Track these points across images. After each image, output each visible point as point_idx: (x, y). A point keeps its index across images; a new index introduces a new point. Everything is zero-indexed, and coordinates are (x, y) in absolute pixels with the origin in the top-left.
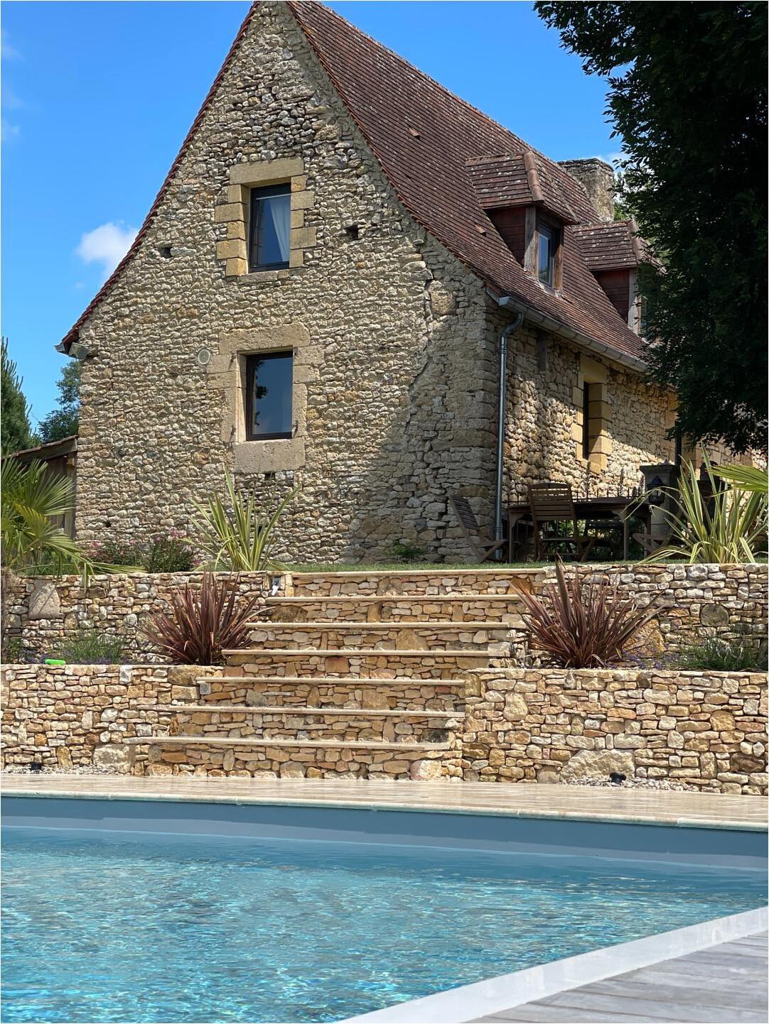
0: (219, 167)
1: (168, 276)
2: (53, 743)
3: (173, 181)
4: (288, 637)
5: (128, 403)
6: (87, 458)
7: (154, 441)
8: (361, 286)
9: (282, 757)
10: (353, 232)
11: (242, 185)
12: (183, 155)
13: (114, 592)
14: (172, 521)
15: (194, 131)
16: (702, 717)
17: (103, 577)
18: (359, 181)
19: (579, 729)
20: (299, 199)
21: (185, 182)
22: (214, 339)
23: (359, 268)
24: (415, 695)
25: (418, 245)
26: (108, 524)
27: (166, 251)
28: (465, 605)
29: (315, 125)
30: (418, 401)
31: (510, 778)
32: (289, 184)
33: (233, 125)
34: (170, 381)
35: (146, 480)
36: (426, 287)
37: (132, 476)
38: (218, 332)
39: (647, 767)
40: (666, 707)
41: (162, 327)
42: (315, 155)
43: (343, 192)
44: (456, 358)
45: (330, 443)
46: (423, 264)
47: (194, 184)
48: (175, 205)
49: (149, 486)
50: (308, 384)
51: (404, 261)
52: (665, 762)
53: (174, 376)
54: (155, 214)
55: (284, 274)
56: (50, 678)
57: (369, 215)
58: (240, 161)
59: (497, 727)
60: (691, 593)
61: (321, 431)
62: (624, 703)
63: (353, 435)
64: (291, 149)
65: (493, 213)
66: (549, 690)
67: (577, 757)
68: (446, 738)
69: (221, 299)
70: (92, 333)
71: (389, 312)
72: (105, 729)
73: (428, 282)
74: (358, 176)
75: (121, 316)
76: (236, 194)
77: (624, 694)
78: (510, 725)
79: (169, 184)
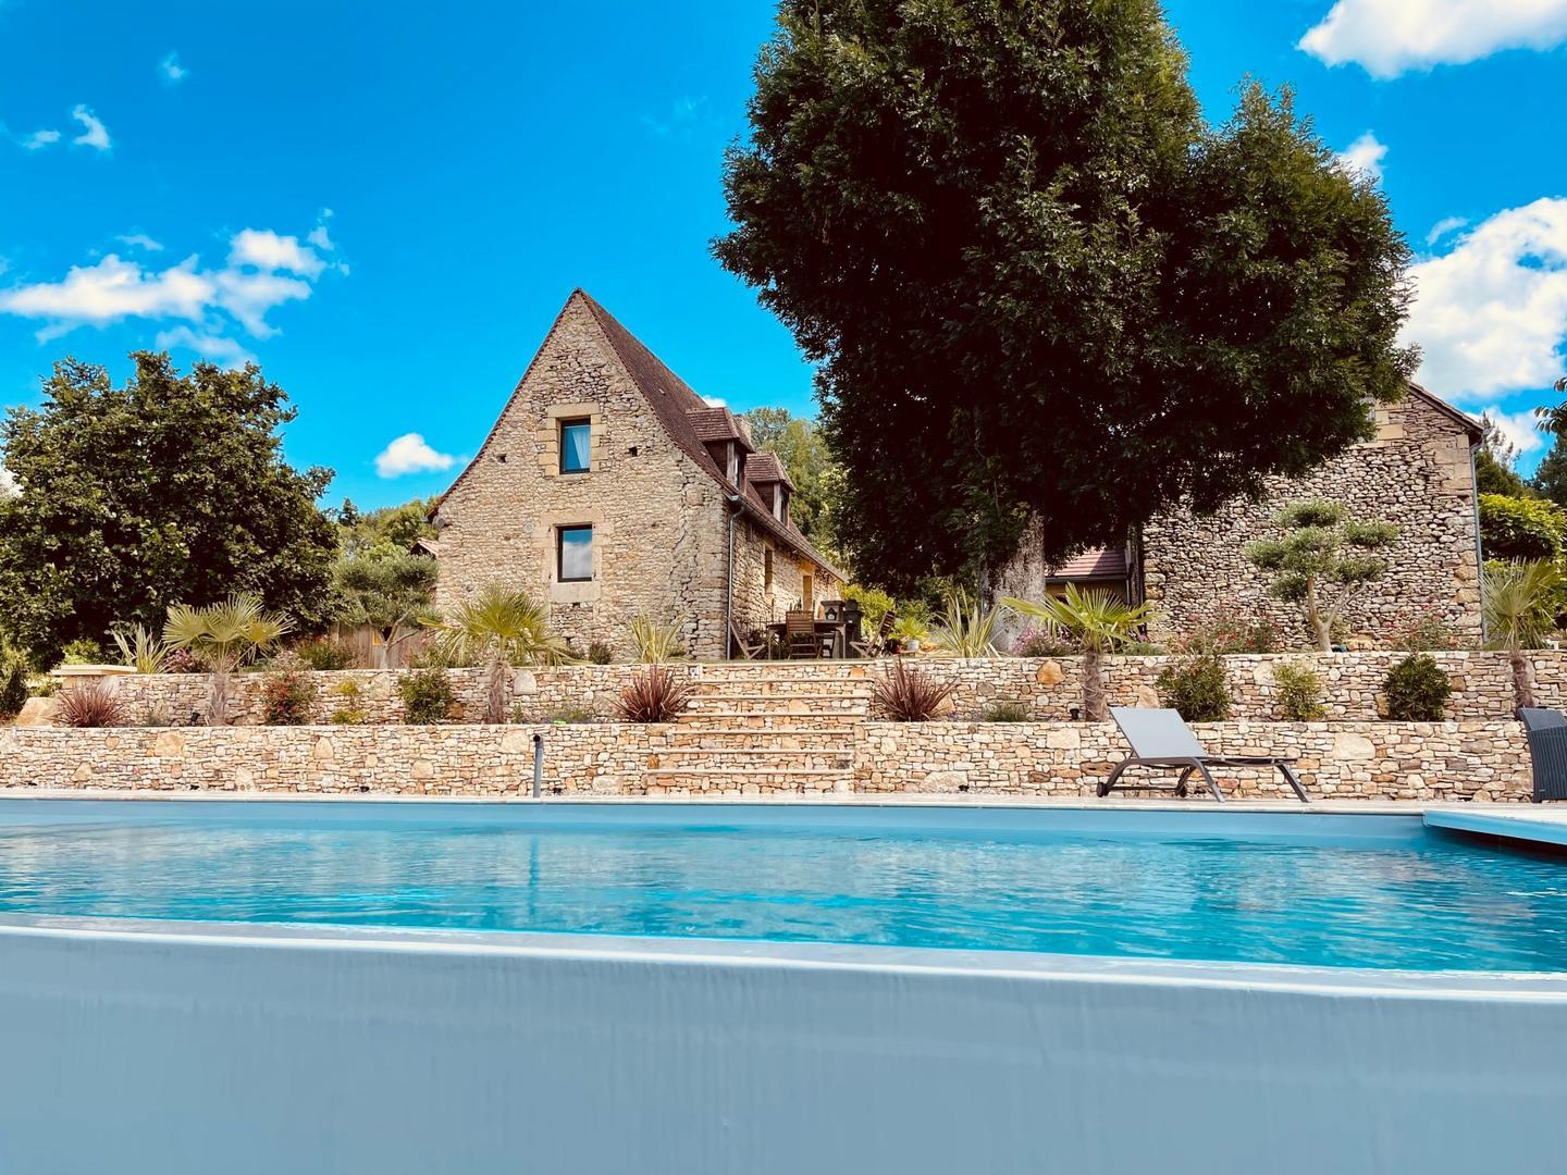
0: (540, 406)
1: (503, 475)
2: (562, 775)
3: (509, 413)
5: (474, 556)
8: (639, 485)
9: (743, 780)
10: (634, 451)
11: (557, 419)
12: (515, 397)
13: (577, 677)
15: (523, 383)
16: (1011, 750)
17: (566, 667)
18: (638, 420)
19: (931, 759)
20: (596, 429)
21: (513, 415)
22: (537, 516)
23: (637, 474)
24: (819, 739)
25: (678, 461)
27: (502, 458)
28: (828, 684)
29: (606, 383)
30: (678, 559)
31: (886, 790)
32: (589, 420)
33: (551, 380)
34: (505, 542)
36: (683, 488)
38: (539, 512)
39: (976, 781)
40: (987, 745)
41: (499, 508)
42: (608, 402)
43: (626, 426)
44: (703, 533)
45: (618, 585)
46: (681, 473)
47: (523, 416)
48: (509, 429)
50: (603, 547)
51: (668, 471)
52: (987, 778)
53: (507, 539)
54: (494, 434)
55: (586, 476)
56: (559, 733)
57: (645, 441)
58: (555, 403)
59: (876, 759)
60: (971, 676)
61: (612, 577)
62: (960, 742)
63: (634, 580)
64: (593, 397)
66: (910, 735)
67: (930, 776)
68: (848, 766)
69: (541, 490)
70: (448, 510)
71: (658, 502)
73: (685, 484)
74: (637, 416)
75: (469, 500)
76: (552, 424)
77: (960, 737)
78: (885, 758)
79: (505, 416)
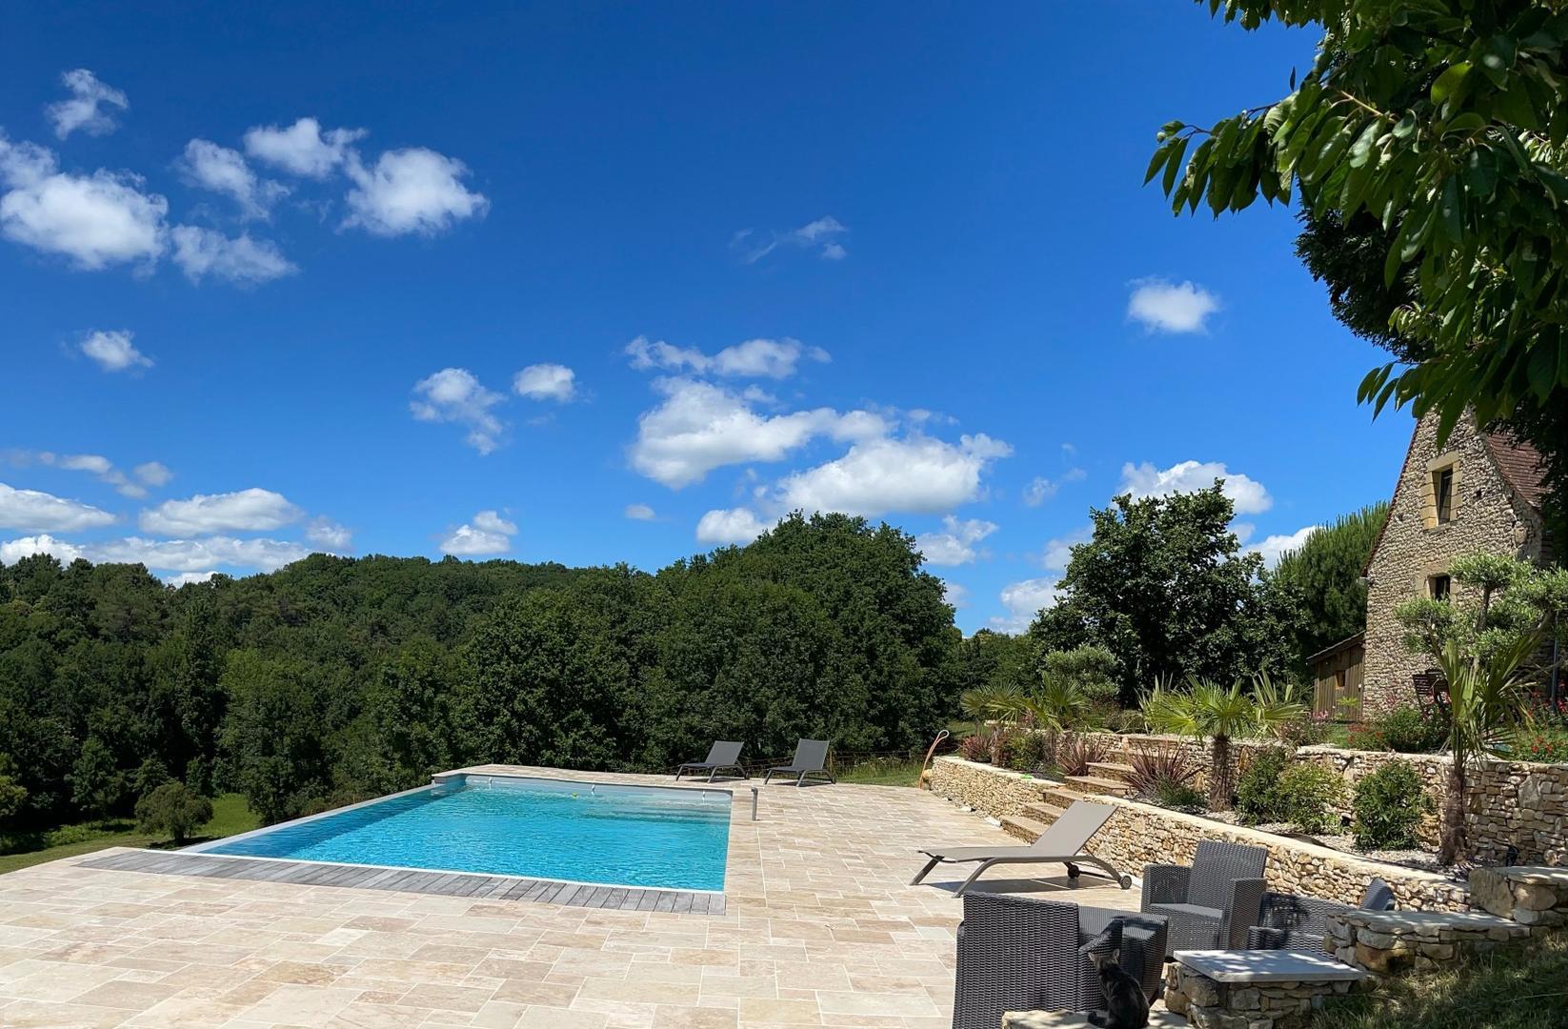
0: (1423, 462)
1: (1401, 533)
3: (1405, 475)
5: (1385, 610)
6: (1369, 643)
7: (1394, 633)
8: (1482, 529)
10: (1479, 494)
11: (1433, 472)
12: (1408, 458)
14: (1400, 681)
15: (1413, 443)
18: (1482, 461)
20: (1456, 477)
21: (1410, 475)
22: (1418, 570)
23: (1481, 518)
25: (1509, 499)
26: (1376, 682)
27: (1401, 517)
29: (1464, 428)
32: (1452, 468)
33: (1429, 436)
34: (1400, 596)
35: (1391, 656)
36: (1513, 526)
37: (1385, 654)
38: (1419, 565)
41: (1398, 564)
42: (1464, 447)
43: (1475, 469)
46: (1511, 511)
47: (1412, 475)
48: (1405, 489)
49: (1391, 659)
50: (1457, 595)
51: (1502, 511)
53: (1402, 593)
54: (1397, 496)
55: (1449, 525)
57: (1486, 484)
58: (1431, 457)
64: (1455, 445)
69: (1421, 544)
70: (1372, 569)
71: (1494, 545)
73: (1514, 523)
74: (1483, 457)
75: (1383, 559)
76: (1429, 478)
79: (1402, 477)
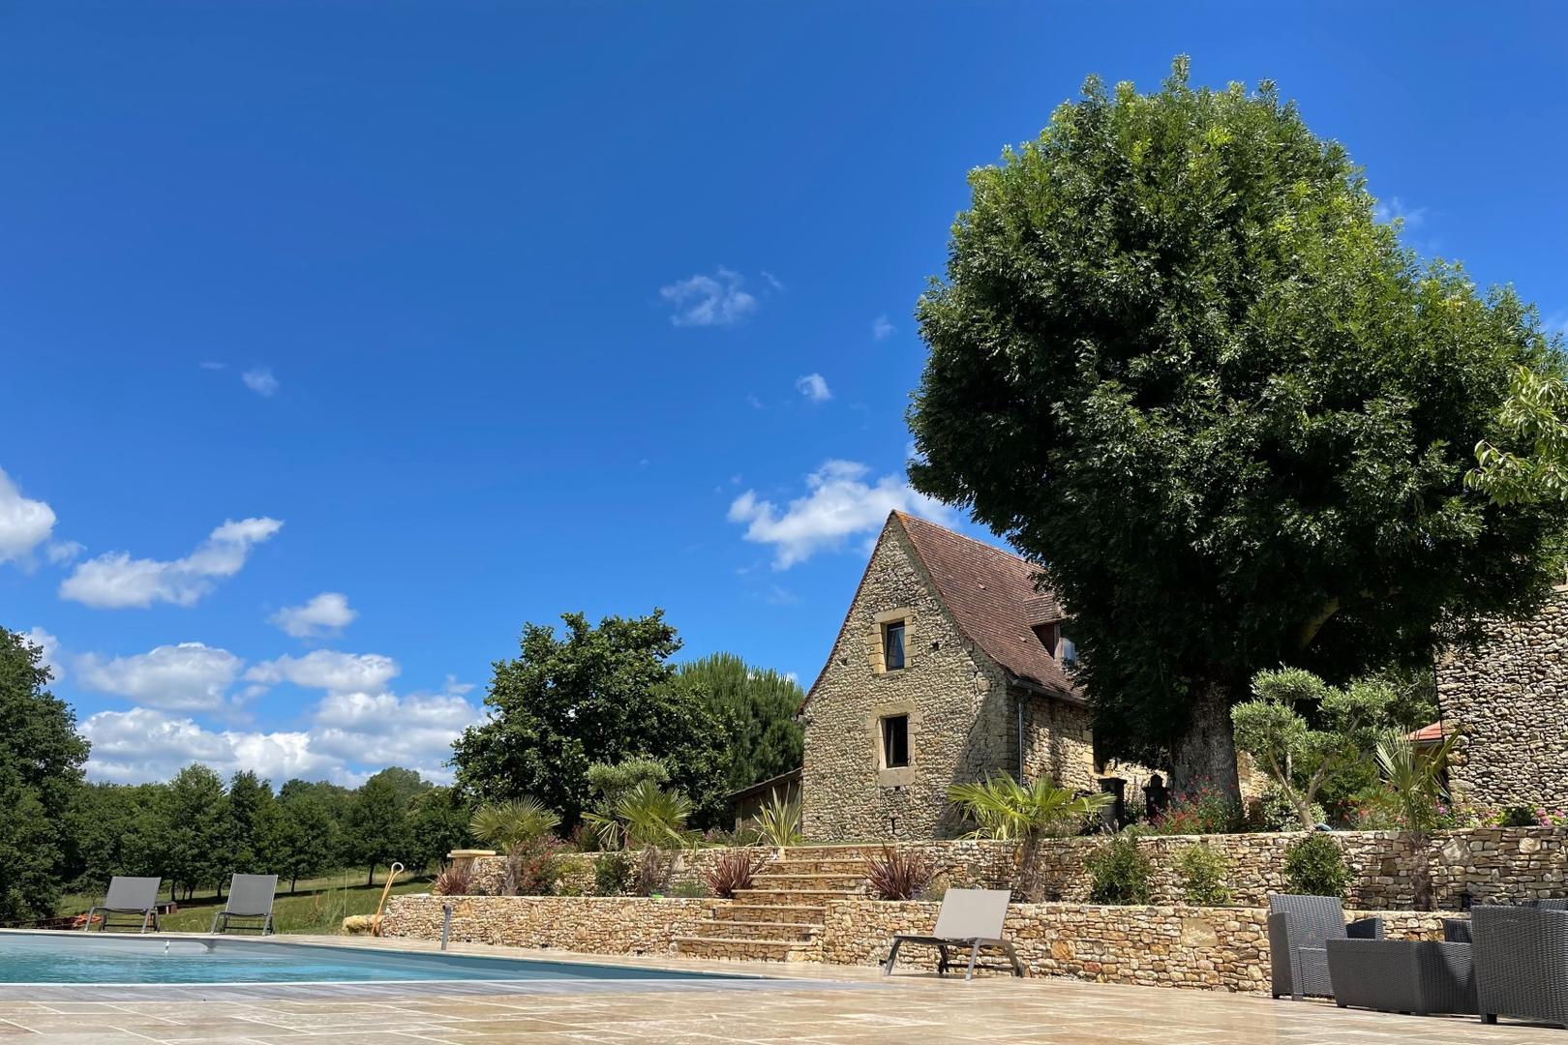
0: (870, 614)
1: (846, 676)
2: (653, 940)
3: (849, 624)
4: (768, 883)
5: (827, 748)
6: (807, 780)
7: (840, 770)
8: (941, 677)
9: (730, 948)
10: (936, 646)
11: (881, 623)
12: (852, 609)
14: (849, 816)
15: (857, 596)
16: (929, 928)
18: (938, 618)
19: (874, 934)
20: (909, 629)
21: (853, 624)
22: (867, 710)
23: (940, 667)
24: (805, 915)
25: (969, 652)
26: (818, 818)
27: (844, 662)
28: (854, 865)
29: (916, 588)
30: (972, 743)
31: (844, 963)
32: (903, 622)
33: (876, 591)
34: (847, 735)
35: (836, 792)
36: (975, 676)
37: (829, 790)
38: (869, 706)
39: (904, 956)
40: (913, 922)
41: (843, 705)
42: (916, 605)
43: (930, 624)
44: (992, 716)
45: (927, 769)
46: (972, 663)
47: (857, 624)
48: (849, 636)
49: (837, 795)
50: (916, 734)
51: (962, 662)
52: (912, 954)
53: (849, 732)
54: (839, 642)
55: (902, 671)
57: (943, 637)
58: (879, 610)
59: (838, 933)
60: (963, 857)
61: (923, 762)
62: (894, 920)
63: (940, 764)
64: (904, 602)
65: (1037, 629)
66: (861, 913)
67: (874, 951)
68: (810, 940)
69: (871, 687)
70: (810, 709)
71: (956, 691)
72: (673, 933)
73: (976, 673)
74: (938, 615)
75: (823, 699)
76: (877, 628)
77: (894, 915)
78: (844, 933)
79: (845, 625)
